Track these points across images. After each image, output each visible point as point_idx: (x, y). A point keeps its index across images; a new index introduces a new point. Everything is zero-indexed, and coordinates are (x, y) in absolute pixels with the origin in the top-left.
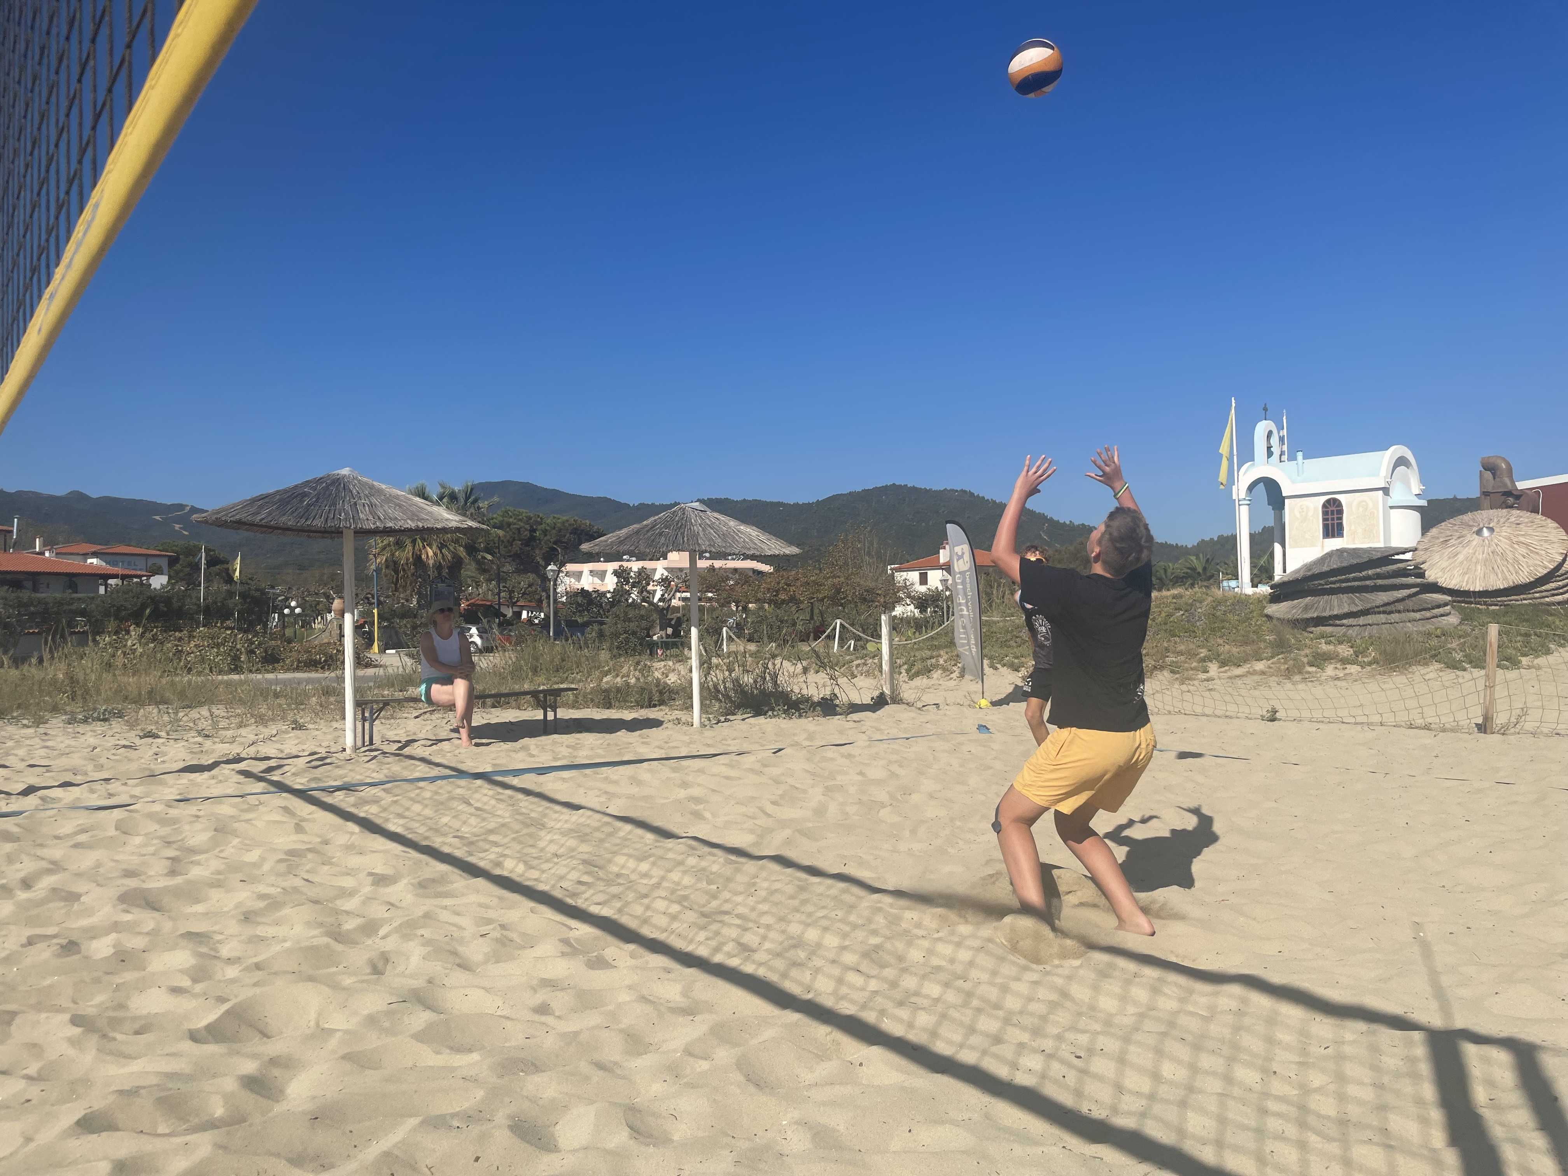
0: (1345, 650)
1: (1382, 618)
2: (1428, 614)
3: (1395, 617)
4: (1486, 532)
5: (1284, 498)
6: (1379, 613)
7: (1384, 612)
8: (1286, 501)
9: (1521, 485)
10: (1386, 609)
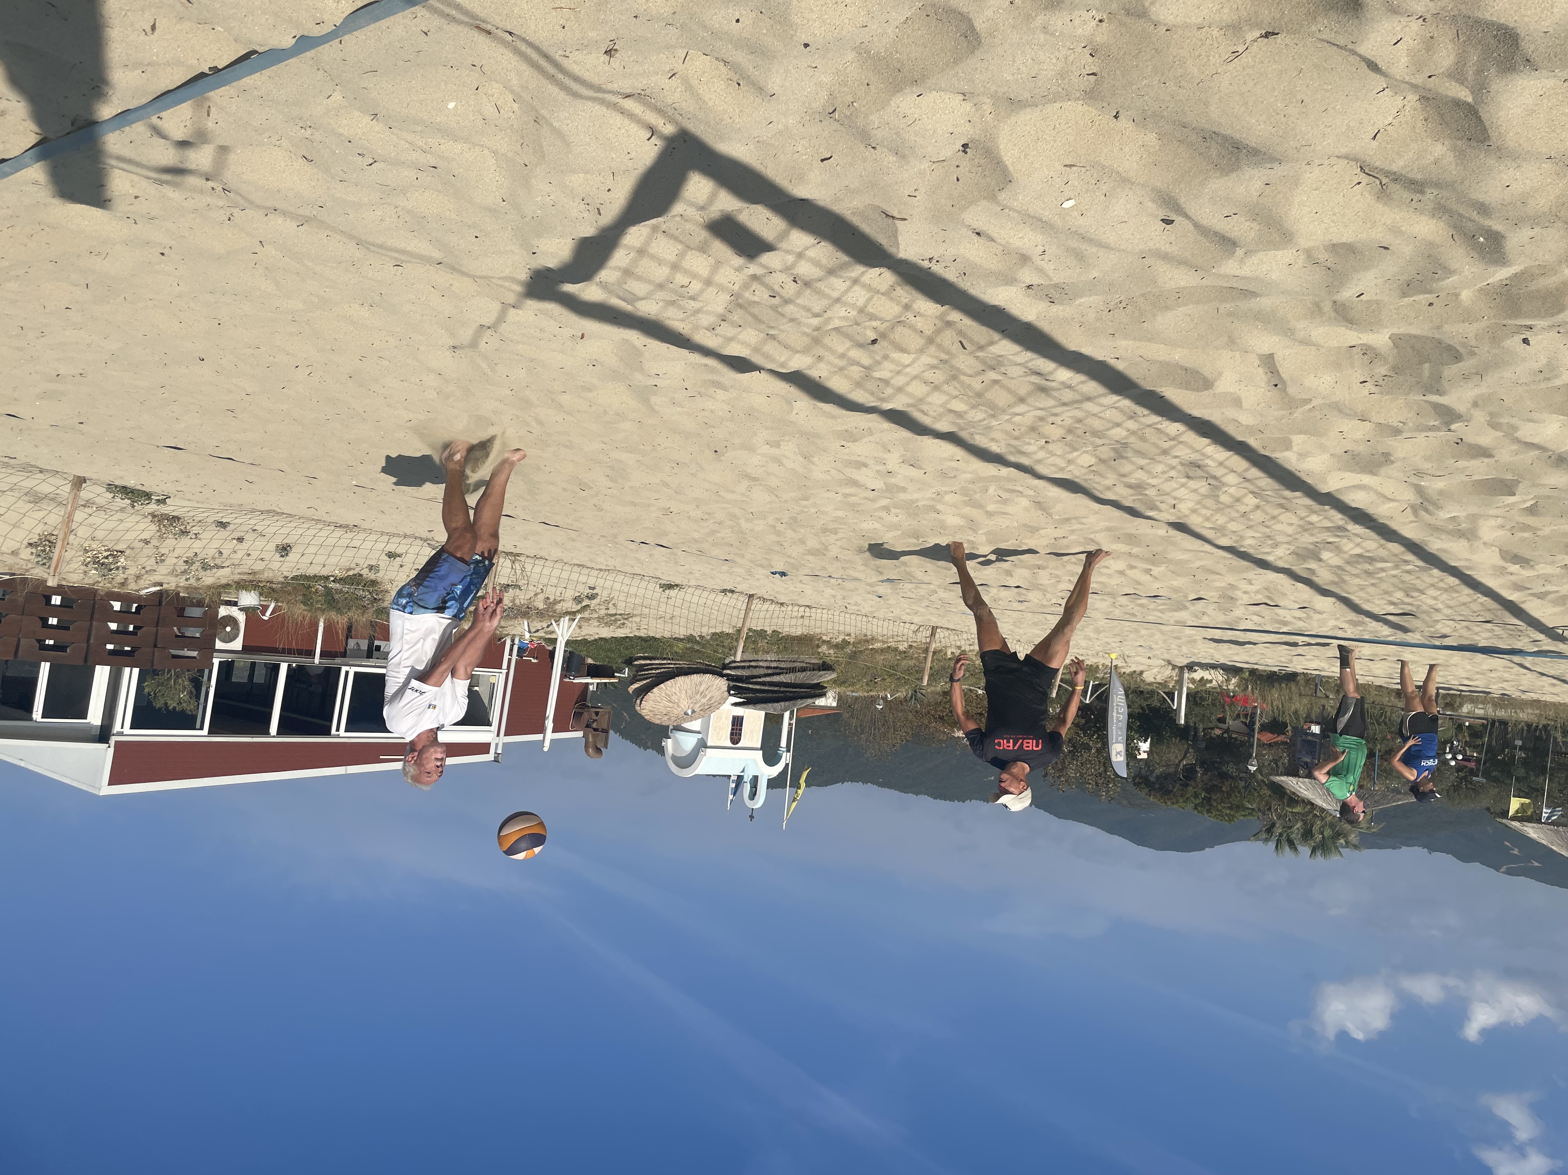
0: (824, 649)
1: (783, 665)
2: (753, 664)
3: (774, 665)
4: (689, 712)
5: (761, 749)
6: (783, 669)
7: (781, 668)
8: (759, 746)
9: (580, 734)
10: (779, 671)
